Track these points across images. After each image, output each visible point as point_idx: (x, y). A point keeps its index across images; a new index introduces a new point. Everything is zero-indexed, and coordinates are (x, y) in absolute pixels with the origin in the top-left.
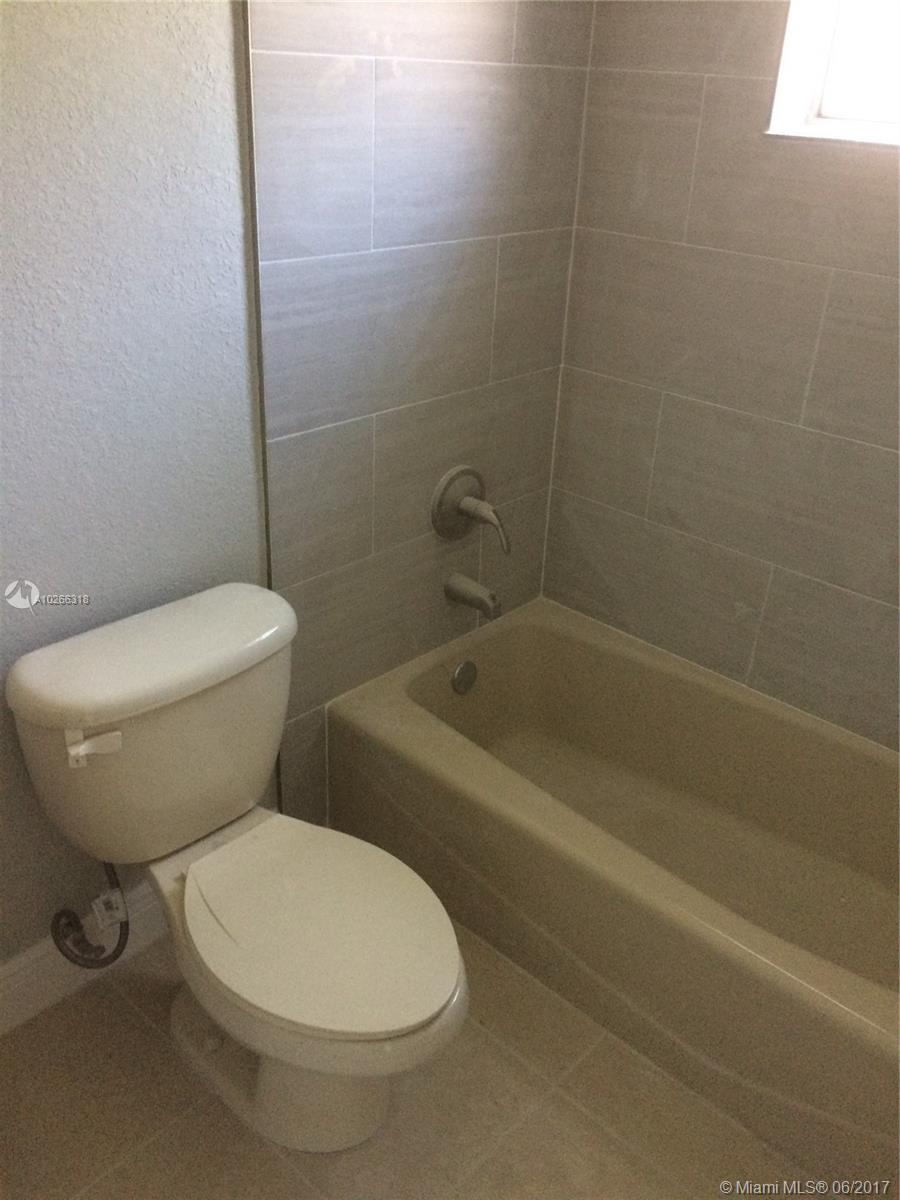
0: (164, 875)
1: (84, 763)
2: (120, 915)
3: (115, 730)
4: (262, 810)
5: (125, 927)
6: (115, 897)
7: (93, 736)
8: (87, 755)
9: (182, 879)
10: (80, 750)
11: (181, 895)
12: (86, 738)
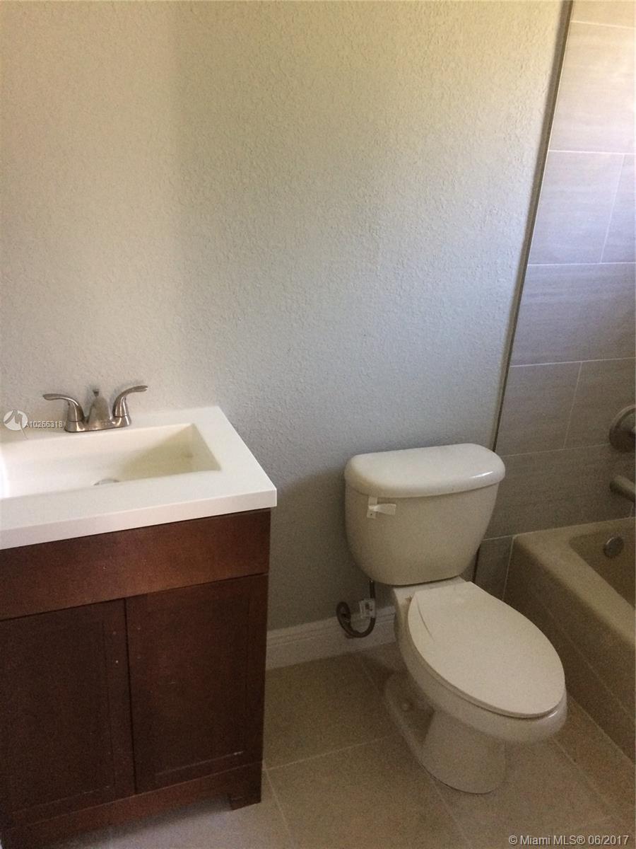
0: (401, 595)
1: (374, 517)
2: (372, 614)
3: (393, 503)
4: (461, 579)
5: (373, 621)
6: (372, 603)
7: (382, 503)
8: (377, 512)
9: (410, 600)
10: (375, 508)
11: (407, 608)
12: (378, 503)
